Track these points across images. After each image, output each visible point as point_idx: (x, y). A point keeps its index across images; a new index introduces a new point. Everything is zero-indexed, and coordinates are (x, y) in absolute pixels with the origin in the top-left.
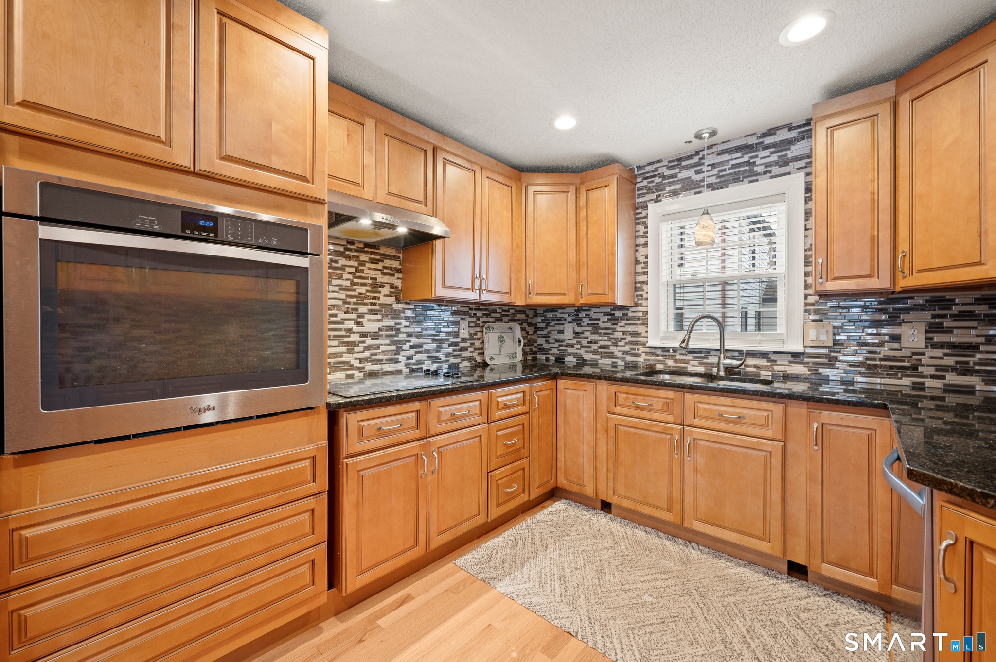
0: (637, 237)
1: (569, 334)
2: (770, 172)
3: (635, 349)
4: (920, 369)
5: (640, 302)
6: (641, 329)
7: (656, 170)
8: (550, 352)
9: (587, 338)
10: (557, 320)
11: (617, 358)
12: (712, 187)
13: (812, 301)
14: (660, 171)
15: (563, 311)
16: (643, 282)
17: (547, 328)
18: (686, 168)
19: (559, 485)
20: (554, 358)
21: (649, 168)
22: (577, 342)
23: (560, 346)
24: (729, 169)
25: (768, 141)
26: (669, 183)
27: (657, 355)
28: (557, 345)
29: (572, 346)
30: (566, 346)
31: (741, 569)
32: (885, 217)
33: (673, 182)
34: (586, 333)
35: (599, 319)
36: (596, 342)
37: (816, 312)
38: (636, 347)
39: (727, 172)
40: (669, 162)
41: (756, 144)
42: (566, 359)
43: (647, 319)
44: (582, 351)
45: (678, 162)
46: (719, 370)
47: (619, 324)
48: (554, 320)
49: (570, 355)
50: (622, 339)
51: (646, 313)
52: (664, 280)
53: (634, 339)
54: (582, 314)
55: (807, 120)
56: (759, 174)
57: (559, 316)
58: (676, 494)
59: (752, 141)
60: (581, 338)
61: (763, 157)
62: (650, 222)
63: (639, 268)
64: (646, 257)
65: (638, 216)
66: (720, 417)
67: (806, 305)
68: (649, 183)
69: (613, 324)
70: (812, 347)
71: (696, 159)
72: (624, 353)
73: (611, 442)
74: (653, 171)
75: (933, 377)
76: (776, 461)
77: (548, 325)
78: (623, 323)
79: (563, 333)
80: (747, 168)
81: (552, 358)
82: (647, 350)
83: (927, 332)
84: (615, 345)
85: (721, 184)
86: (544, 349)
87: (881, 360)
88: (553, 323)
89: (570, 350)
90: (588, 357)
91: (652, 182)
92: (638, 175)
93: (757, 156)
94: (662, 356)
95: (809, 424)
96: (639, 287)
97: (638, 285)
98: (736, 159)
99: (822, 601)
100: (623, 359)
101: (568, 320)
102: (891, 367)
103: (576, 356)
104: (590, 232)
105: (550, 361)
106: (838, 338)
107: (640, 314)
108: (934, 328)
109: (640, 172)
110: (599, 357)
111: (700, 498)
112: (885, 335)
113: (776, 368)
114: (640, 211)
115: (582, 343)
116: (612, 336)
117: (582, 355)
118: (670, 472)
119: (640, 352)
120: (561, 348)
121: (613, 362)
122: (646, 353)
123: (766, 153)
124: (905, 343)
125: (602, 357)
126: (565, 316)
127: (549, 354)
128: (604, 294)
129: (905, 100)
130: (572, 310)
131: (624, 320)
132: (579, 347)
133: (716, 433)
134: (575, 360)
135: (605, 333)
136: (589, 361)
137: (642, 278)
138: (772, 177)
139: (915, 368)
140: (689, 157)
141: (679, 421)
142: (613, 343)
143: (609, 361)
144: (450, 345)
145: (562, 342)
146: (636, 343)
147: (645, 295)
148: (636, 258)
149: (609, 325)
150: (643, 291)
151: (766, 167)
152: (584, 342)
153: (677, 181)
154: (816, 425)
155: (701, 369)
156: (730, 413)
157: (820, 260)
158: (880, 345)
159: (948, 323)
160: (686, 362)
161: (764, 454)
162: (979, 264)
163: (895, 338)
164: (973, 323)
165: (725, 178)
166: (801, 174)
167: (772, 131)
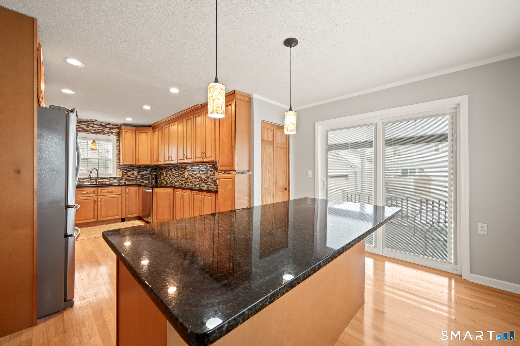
2: (108, 134)
4: (137, 179)
12: (92, 133)
18: (83, 125)
24: (97, 129)
25: (108, 126)
32: (134, 152)
37: (119, 168)
46: (97, 183)
55: (117, 125)
56: (106, 133)
58: (96, 214)
59: (104, 125)
61: (106, 130)
66: (108, 192)
67: (117, 166)
70: (118, 176)
71: (87, 123)
76: (120, 199)
83: (138, 172)
87: (131, 178)
93: (105, 129)
98: (99, 127)
102: (133, 179)
106: (123, 174)
108: (139, 172)
111: (103, 212)
112: (131, 173)
113: (110, 181)
118: (94, 209)
123: (108, 129)
124: (135, 175)
129: (137, 132)
133: (107, 196)
138: (109, 135)
139: (136, 179)
141: (96, 195)
151: (107, 132)
153: (80, 127)
154: (127, 190)
155: (89, 184)
156: (110, 191)
157: (124, 158)
158: (131, 175)
159: (140, 171)
160: (84, 182)
161: (117, 198)
162: (148, 162)
163: (133, 174)
164: (144, 171)
165: (96, 132)
166: (116, 137)
167: (109, 124)
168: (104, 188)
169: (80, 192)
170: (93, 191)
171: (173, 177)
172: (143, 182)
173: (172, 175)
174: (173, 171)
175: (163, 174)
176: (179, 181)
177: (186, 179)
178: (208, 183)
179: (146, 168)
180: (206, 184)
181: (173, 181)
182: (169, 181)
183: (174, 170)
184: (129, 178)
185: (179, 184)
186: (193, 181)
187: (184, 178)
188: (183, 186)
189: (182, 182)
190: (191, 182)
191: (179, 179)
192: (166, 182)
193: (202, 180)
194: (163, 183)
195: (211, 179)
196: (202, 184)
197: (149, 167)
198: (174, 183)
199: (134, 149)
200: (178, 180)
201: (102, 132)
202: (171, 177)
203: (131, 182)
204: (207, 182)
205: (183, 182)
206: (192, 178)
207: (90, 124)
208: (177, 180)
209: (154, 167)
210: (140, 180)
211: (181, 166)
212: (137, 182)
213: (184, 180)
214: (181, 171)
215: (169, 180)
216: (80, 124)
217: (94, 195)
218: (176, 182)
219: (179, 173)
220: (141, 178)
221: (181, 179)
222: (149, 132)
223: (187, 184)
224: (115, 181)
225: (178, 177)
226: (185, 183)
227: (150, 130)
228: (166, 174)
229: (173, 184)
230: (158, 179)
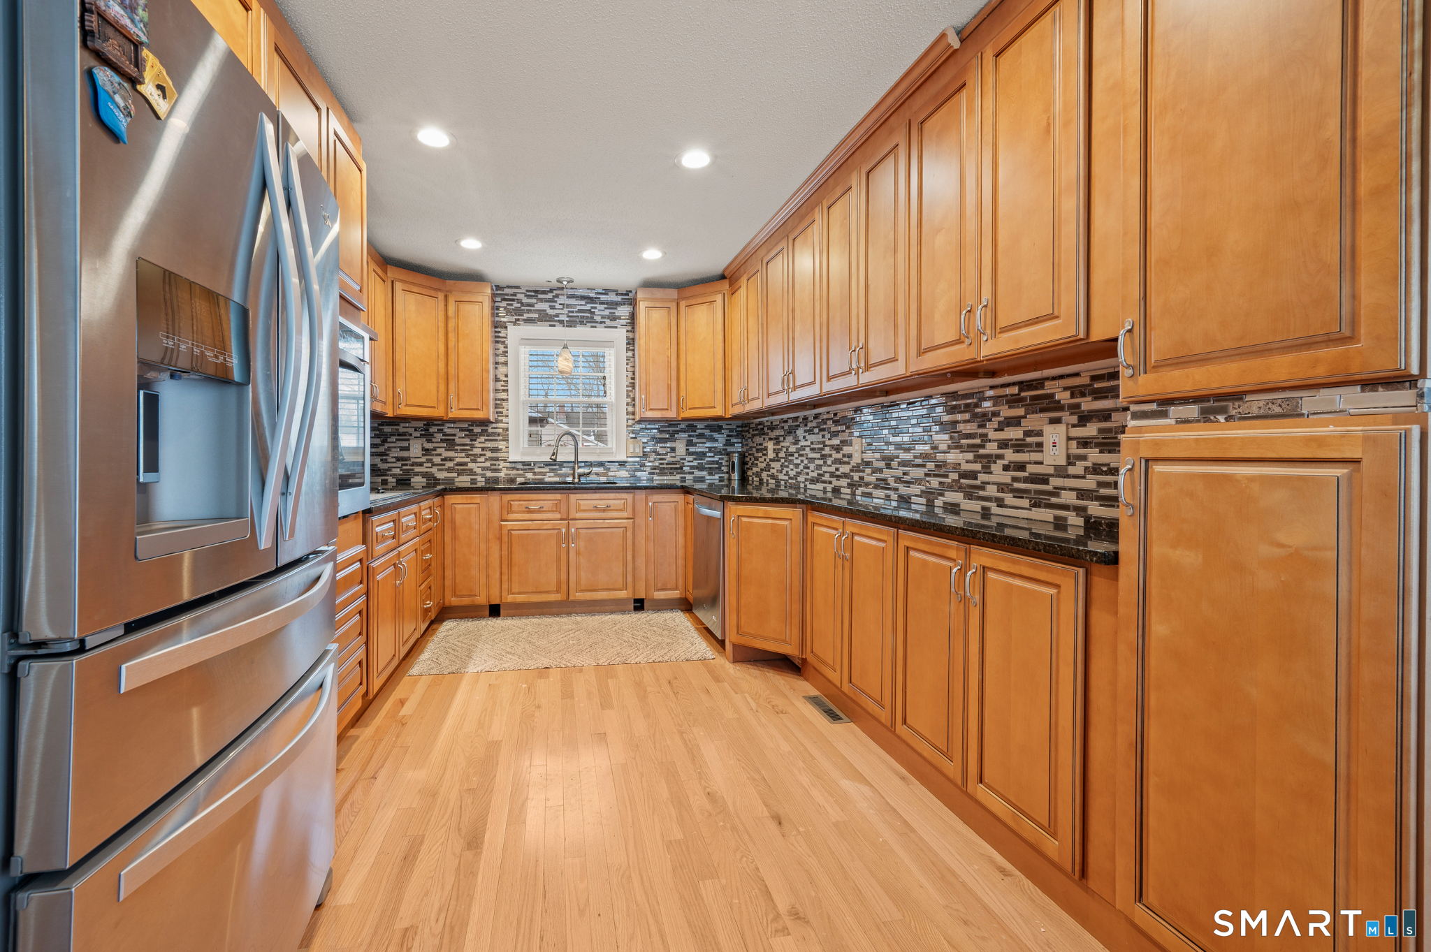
0: (496, 355)
1: (416, 451)
2: (604, 322)
3: (495, 465)
4: (684, 468)
5: (500, 418)
6: (502, 445)
7: (515, 294)
8: (388, 473)
9: (440, 455)
10: (399, 435)
11: (477, 475)
12: (563, 323)
13: (631, 424)
14: (519, 296)
15: (407, 425)
16: (503, 400)
17: (384, 445)
18: (541, 300)
19: (447, 604)
20: (395, 480)
21: (507, 291)
22: (427, 459)
23: (403, 465)
24: (575, 312)
25: (603, 298)
26: (527, 310)
27: (518, 469)
28: (399, 464)
29: (421, 464)
30: (412, 465)
31: (609, 616)
32: (674, 373)
33: (531, 310)
34: (438, 450)
35: (454, 435)
36: (451, 459)
37: (633, 432)
38: (497, 463)
39: (575, 314)
40: (527, 291)
41: (595, 298)
42: (412, 480)
43: (508, 435)
44: (434, 470)
45: (536, 293)
46: (574, 478)
47: (478, 440)
48: (394, 435)
49: (418, 475)
50: (481, 455)
51: (507, 430)
52: (521, 400)
53: (494, 455)
54: (433, 429)
55: (627, 291)
56: (597, 322)
57: (402, 430)
58: (564, 577)
59: (592, 295)
60: (433, 455)
61: (600, 310)
62: (509, 342)
63: (499, 385)
64: (506, 376)
65: (497, 334)
66: (596, 509)
67: (628, 426)
68: (508, 304)
69: (471, 440)
70: (631, 457)
72: (484, 469)
73: (505, 547)
74: (512, 295)
75: (690, 473)
76: (629, 534)
77: (385, 441)
78: (482, 439)
79: (409, 450)
80: (589, 315)
81: (392, 480)
82: (508, 465)
83: (687, 446)
84: (474, 461)
85: (571, 324)
86: (380, 470)
87: (667, 464)
88: (393, 439)
89: (417, 469)
90: (441, 475)
91: (512, 305)
92: (497, 294)
93: (596, 308)
94: (522, 470)
95: (647, 504)
96: (499, 404)
97: (499, 402)
98: (581, 305)
99: (655, 615)
100: (483, 476)
101: (413, 435)
102: (671, 468)
103: (424, 475)
104: (460, 345)
105: (389, 484)
106: (645, 450)
107: (501, 431)
108: (690, 443)
109: (499, 292)
110: (456, 475)
111: (583, 574)
112: (668, 447)
113: (610, 474)
114: (499, 330)
115: (434, 460)
116: (470, 452)
117: (433, 474)
118: (559, 560)
119: (500, 467)
120: (404, 467)
121: (471, 479)
122: (507, 468)
123: (602, 307)
124: (677, 453)
125: (458, 475)
126: (411, 430)
127: (388, 475)
128: (478, 409)
129: (683, 304)
130: (421, 424)
131: (484, 436)
132: (430, 465)
133: (592, 521)
134: (425, 480)
135: (461, 450)
136: (443, 480)
137: (503, 396)
138: (606, 327)
139: (681, 468)
140: (544, 292)
141: (565, 517)
142: (471, 460)
143: (468, 478)
145: (406, 460)
146: (497, 459)
147: (505, 412)
148: (496, 376)
149: (467, 441)
150: (503, 408)
151: (602, 318)
152: (437, 460)
153: (534, 310)
154: (650, 504)
155: (557, 479)
156: (602, 504)
157: (643, 396)
158: (666, 454)
159: (695, 440)
160: (544, 474)
161: (622, 529)
162: (714, 407)
163: (673, 450)
164: (704, 440)
165: (574, 319)
166: (625, 330)
167: (606, 292)
168: (586, 496)
169: (522, 505)
170: (556, 502)
171: (802, 461)
172: (702, 480)
173: (796, 455)
174: (801, 438)
175: (765, 452)
176: (827, 477)
177: (856, 469)
178: (983, 488)
179: (711, 432)
180: (969, 496)
181: (801, 479)
182: (786, 478)
183: (805, 431)
184: (661, 464)
185: (825, 488)
186: (891, 481)
187: (849, 463)
188: (841, 499)
189: (835, 483)
190: (883, 484)
191: (824, 469)
192: (773, 481)
193: (946, 476)
194: (765, 485)
195: (1006, 468)
196: (942, 495)
197: (721, 427)
198: (806, 486)
199: (674, 364)
200: (819, 475)
201: (587, 319)
202: (792, 460)
203: (665, 478)
204: (978, 482)
205: (844, 482)
206: (889, 466)
207: (557, 296)
208: (815, 474)
209: (738, 427)
210: (693, 473)
211: (835, 415)
212: (685, 478)
213: (846, 476)
214: (835, 434)
215: (784, 472)
216: (534, 301)
217: (558, 516)
218: (813, 481)
219: (824, 442)
220: (695, 463)
221: (832, 469)
222: (719, 298)
223: (858, 492)
224: (623, 473)
225: (821, 462)
226: (850, 485)
227: (720, 292)
228: (774, 450)
229: (802, 490)
230: (748, 469)
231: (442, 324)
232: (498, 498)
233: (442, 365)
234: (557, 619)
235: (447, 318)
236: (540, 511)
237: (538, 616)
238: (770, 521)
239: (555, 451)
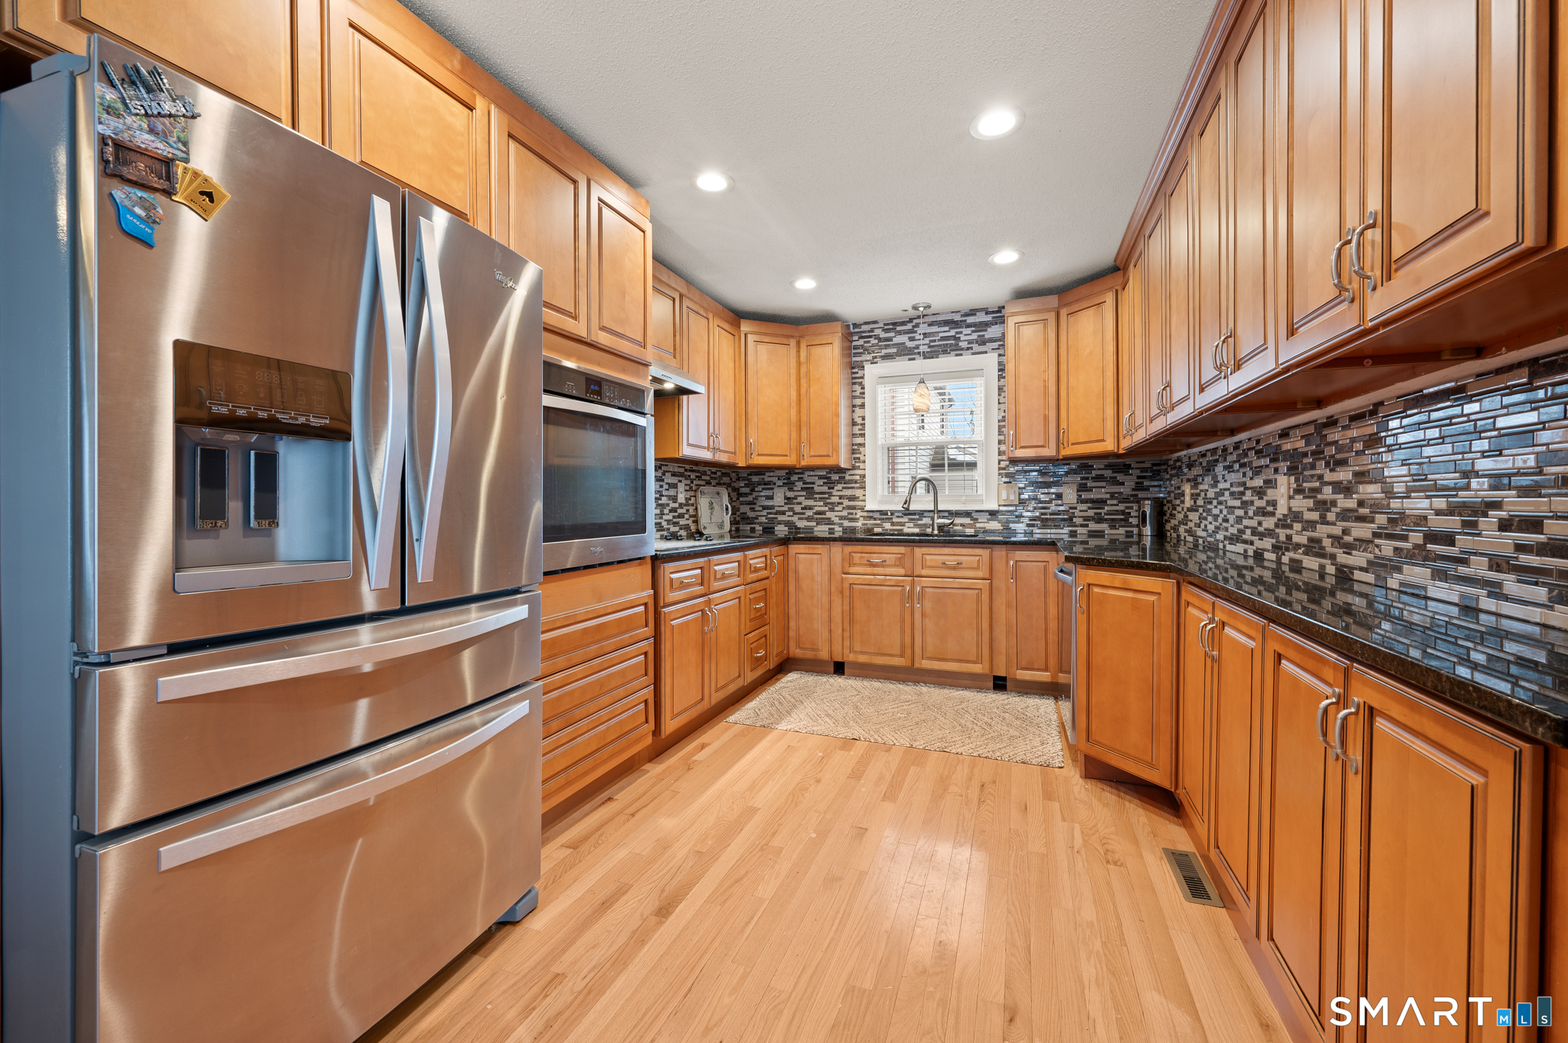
0: (854, 397)
1: (779, 499)
2: (971, 348)
3: (852, 514)
4: (1074, 520)
5: (857, 464)
6: (858, 493)
7: (872, 331)
8: (756, 521)
9: (800, 503)
10: (765, 484)
11: (834, 524)
12: (926, 356)
13: (1004, 466)
14: (877, 332)
15: (772, 474)
16: (860, 444)
17: (752, 494)
18: (900, 333)
19: (791, 655)
20: (761, 528)
21: (865, 328)
22: (789, 508)
23: (768, 513)
24: (939, 340)
25: (970, 320)
26: (885, 345)
27: (875, 519)
28: (764, 513)
29: (783, 513)
30: (776, 514)
31: (961, 692)
32: (1052, 401)
33: (888, 345)
34: (799, 498)
35: (813, 483)
36: (810, 508)
37: (1007, 475)
38: (854, 511)
39: (937, 343)
40: (885, 325)
41: (961, 321)
42: (776, 528)
43: (865, 482)
44: (795, 519)
45: (893, 325)
46: (933, 529)
47: (836, 488)
48: (760, 484)
49: (781, 524)
50: (839, 503)
51: (864, 476)
52: (880, 443)
53: (852, 503)
54: (794, 478)
55: (999, 307)
56: (962, 349)
57: (767, 479)
58: (908, 640)
59: (957, 318)
60: (794, 504)
61: (967, 335)
62: (867, 382)
63: (856, 429)
64: (863, 419)
65: (854, 376)
66: (944, 566)
67: (1000, 469)
68: (865, 342)
69: (829, 488)
70: (1004, 506)
71: (909, 326)
72: (841, 518)
73: (847, 602)
74: (869, 331)
75: (1082, 526)
76: (985, 597)
77: (753, 490)
78: (840, 487)
79: (773, 499)
80: (953, 342)
81: (759, 528)
82: (865, 514)
83: (1078, 491)
84: (832, 510)
85: (932, 354)
86: (749, 518)
87: (1051, 514)
88: (760, 488)
89: (781, 518)
90: (801, 524)
91: (869, 342)
92: (855, 333)
93: (961, 333)
94: (880, 519)
95: (1007, 562)
96: (856, 450)
97: (856, 447)
98: (944, 332)
99: (1017, 699)
100: (841, 525)
101: (777, 484)
102: (1057, 520)
103: (788, 524)
104: (812, 390)
105: (757, 532)
106: (1022, 497)
107: (858, 477)
108: (1082, 488)
109: (856, 330)
110: (814, 524)
111: (929, 639)
112: (1053, 493)
113: (978, 525)
114: (856, 370)
115: (795, 509)
116: (828, 501)
117: (794, 523)
118: (903, 621)
119: (858, 516)
120: (769, 516)
121: (829, 529)
122: (864, 517)
123: (968, 331)
124: (1066, 500)
125: (817, 524)
126: (775, 479)
127: (755, 523)
128: (828, 456)
129: (1064, 312)
130: (783, 473)
131: (841, 483)
132: (791, 513)
133: (940, 579)
134: (787, 528)
135: (820, 498)
136: (803, 529)
137: (859, 440)
138: (973, 354)
139: (1071, 519)
140: (903, 323)
141: (910, 573)
142: (829, 509)
143: (826, 528)
144: (670, 511)
145: (770, 509)
146: (854, 508)
147: (862, 458)
148: (853, 419)
149: (825, 489)
150: (860, 453)
151: (969, 343)
152: (798, 509)
153: (893, 345)
154: (1012, 563)
155: (917, 530)
156: (951, 561)
157: (1011, 433)
158: (1050, 502)
159: (1090, 484)
160: (903, 524)
161: (977, 591)
162: (1103, 440)
163: (1059, 496)
164: (1104, 484)
165: (936, 349)
166: (996, 355)
167: (973, 312)
168: (932, 550)
169: (863, 557)
170: (900, 556)
171: (1221, 511)
172: (1099, 534)
173: (1215, 502)
174: (1220, 478)
175: (1182, 498)
176: (1247, 536)
177: (1283, 523)
178: (1464, 562)
179: (1113, 472)
180: (1440, 575)
181: (1220, 536)
182: (1204, 534)
183: (1225, 468)
184: (1042, 514)
185: (1246, 551)
186: (1327, 542)
187: (1273, 514)
188: (1264, 567)
189: (1259, 544)
190: (1314, 547)
191: (1246, 522)
192: (1190, 539)
193: (1405, 538)
194: (1182, 543)
196: (1399, 570)
197: (1129, 467)
198: (1224, 546)
199: (1052, 389)
200: (1239, 531)
201: (952, 347)
202: (1210, 510)
203: (1049, 531)
204: (1453, 551)
205: (1267, 543)
206: (1324, 521)
207: (917, 325)
208: (1233, 530)
209: (1154, 465)
210: (1087, 526)
211: (1258, 442)
212: (1076, 531)
213: (1270, 533)
214: (1258, 471)
215: (1202, 526)
216: (892, 334)
217: (902, 571)
218: (1234, 539)
219: (1244, 484)
220: (1091, 513)
221: (1253, 523)
222: (1110, 298)
223: (1285, 559)
224: (995, 525)
225: (1240, 512)
226: (1276, 548)
227: (1111, 289)
228: (1192, 495)
229: (1221, 553)
230: (1166, 521)
231: (793, 371)
232: (840, 549)
233: (793, 412)
234: (901, 686)
235: (799, 364)
236: (883, 564)
237: (882, 681)
238: (1130, 595)
239: (908, 499)
